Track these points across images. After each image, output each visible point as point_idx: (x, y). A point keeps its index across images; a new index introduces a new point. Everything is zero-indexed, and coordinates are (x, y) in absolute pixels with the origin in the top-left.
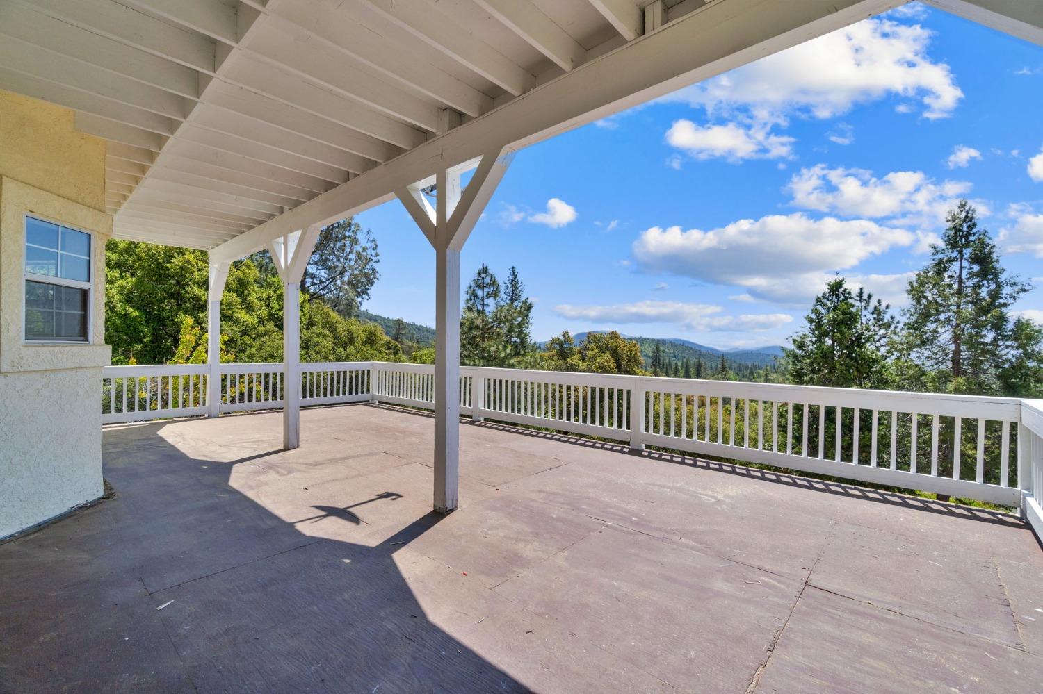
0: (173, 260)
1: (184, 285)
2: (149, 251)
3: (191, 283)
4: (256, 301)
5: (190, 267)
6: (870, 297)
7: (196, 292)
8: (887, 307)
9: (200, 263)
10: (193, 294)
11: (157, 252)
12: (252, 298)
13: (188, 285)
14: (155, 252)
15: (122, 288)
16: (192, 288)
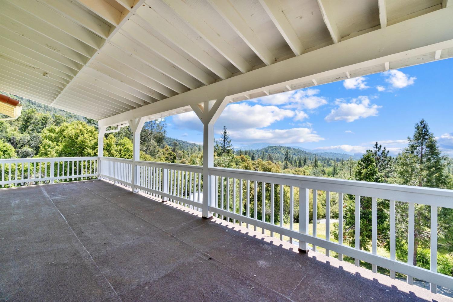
0: (79, 138)
1: (84, 148)
2: (69, 134)
3: (87, 147)
4: (115, 152)
5: (86, 140)
6: (380, 146)
7: (89, 151)
8: (388, 152)
9: (91, 138)
10: (88, 152)
11: (72, 134)
12: (113, 151)
13: (86, 148)
14: (71, 135)
15: (58, 150)
16: (87, 150)
